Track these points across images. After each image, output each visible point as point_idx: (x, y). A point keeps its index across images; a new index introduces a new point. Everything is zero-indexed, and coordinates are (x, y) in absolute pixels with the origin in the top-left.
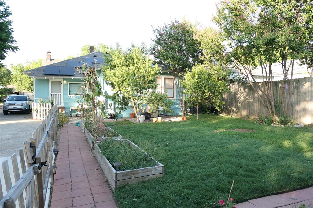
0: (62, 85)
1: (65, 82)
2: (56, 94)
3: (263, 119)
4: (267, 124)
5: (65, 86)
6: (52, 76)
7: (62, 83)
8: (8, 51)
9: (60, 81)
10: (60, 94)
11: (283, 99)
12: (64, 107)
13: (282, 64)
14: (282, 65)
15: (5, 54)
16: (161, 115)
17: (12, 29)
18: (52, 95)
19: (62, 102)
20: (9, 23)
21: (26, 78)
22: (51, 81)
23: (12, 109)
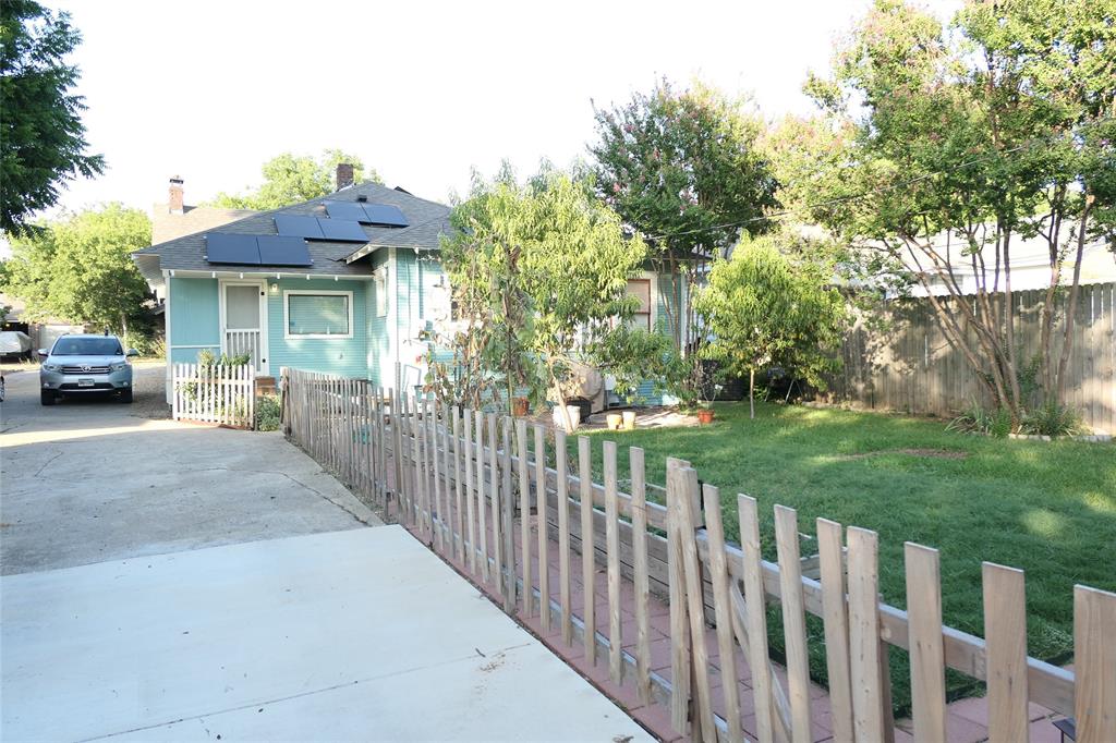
0: (263, 302)
1: (274, 290)
2: (244, 331)
3: (976, 415)
4: (993, 433)
5: (274, 304)
6: (236, 268)
7: (263, 294)
8: (68, 173)
9: (257, 287)
10: (258, 333)
11: (1045, 353)
12: (274, 379)
13: (1049, 239)
14: (1047, 242)
15: (54, 184)
16: (612, 404)
17: (81, 97)
18: (228, 335)
19: (264, 361)
20: (70, 76)
21: (65, 271)
22: (228, 288)
23: (74, 386)
